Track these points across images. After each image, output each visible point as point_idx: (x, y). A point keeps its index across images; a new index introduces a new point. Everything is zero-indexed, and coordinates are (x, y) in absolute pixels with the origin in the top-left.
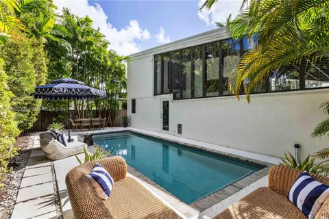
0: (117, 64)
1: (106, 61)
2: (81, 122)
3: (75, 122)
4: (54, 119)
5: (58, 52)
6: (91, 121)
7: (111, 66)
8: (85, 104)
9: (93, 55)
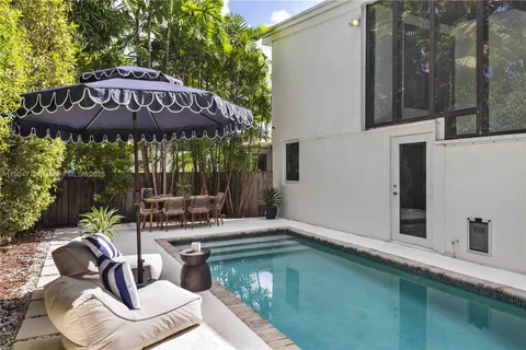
0: (248, 47)
1: (219, 44)
2: (161, 204)
3: (148, 205)
4: (96, 197)
5: (103, 23)
6: (188, 203)
7: (233, 54)
8: (169, 156)
9: (185, 29)
